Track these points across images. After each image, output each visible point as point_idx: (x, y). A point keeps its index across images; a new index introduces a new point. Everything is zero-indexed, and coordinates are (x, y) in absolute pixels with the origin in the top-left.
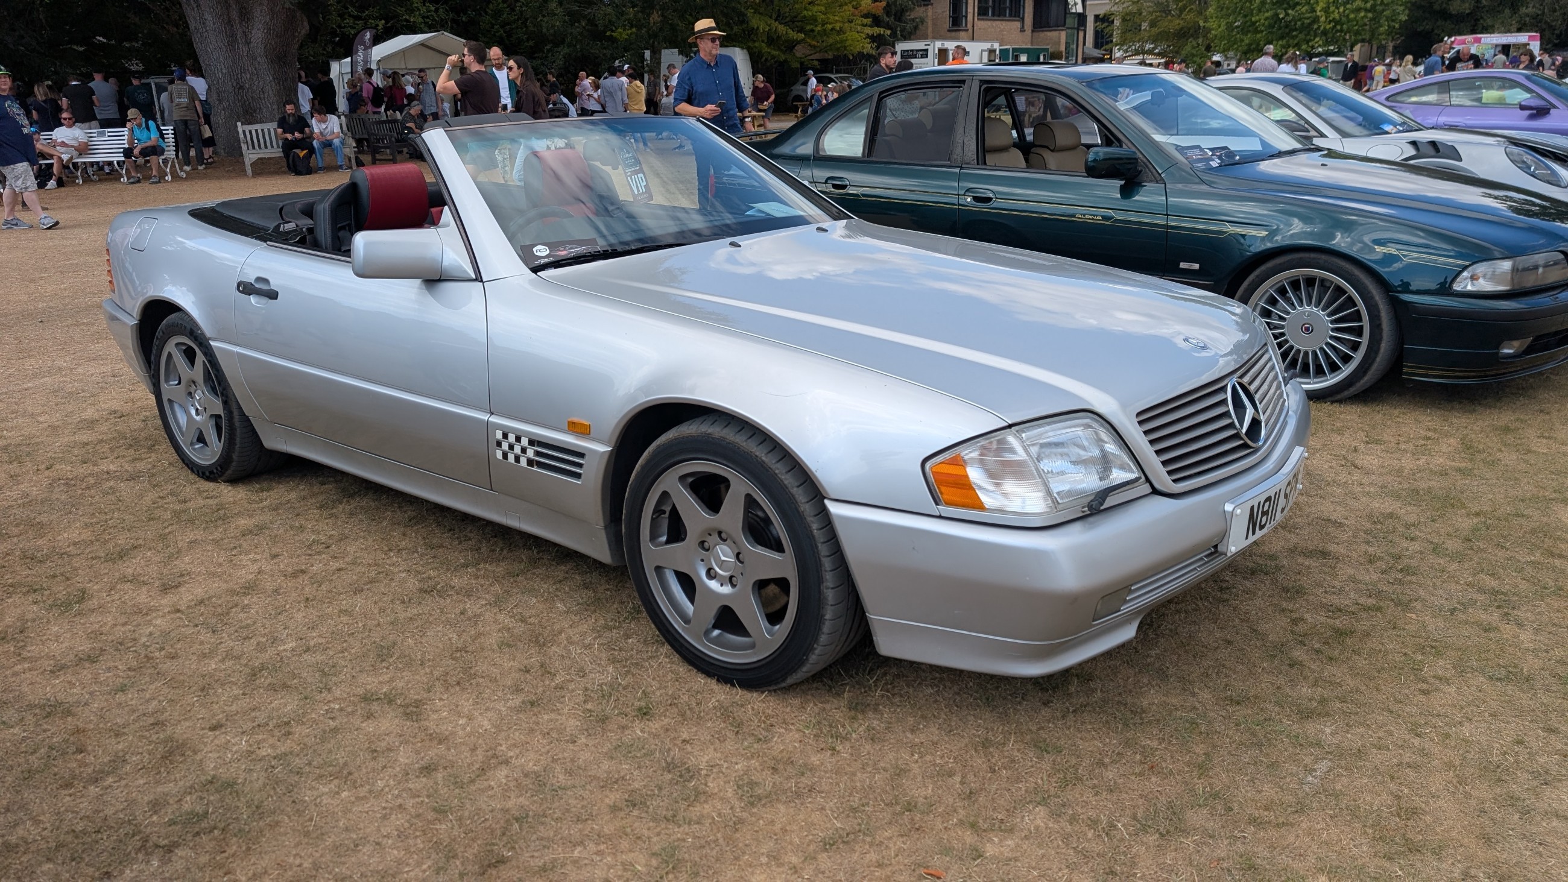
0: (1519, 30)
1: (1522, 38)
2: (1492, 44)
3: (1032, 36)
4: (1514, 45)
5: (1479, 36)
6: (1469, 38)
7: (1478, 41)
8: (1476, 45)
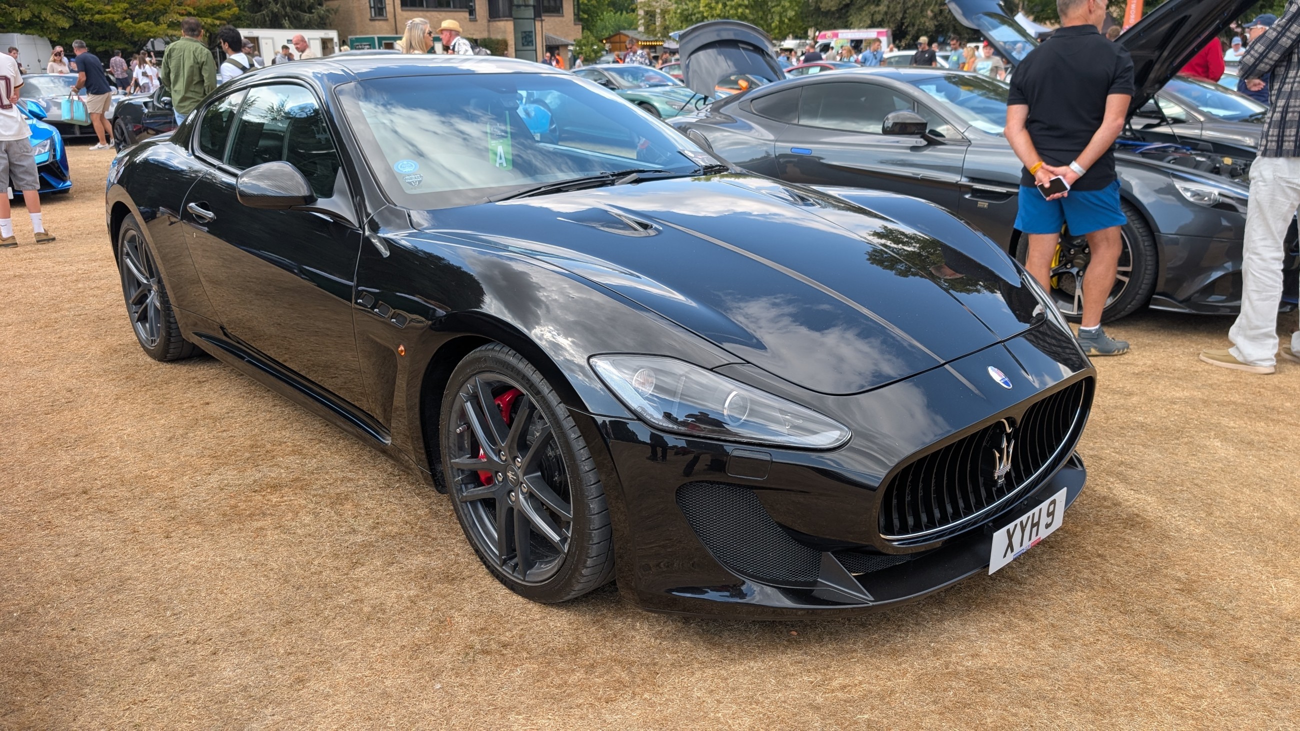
0: (872, 25)
1: (872, 34)
2: (847, 39)
3: (488, 26)
4: (866, 40)
5: (836, 31)
6: (829, 33)
7: (836, 35)
8: (835, 39)
